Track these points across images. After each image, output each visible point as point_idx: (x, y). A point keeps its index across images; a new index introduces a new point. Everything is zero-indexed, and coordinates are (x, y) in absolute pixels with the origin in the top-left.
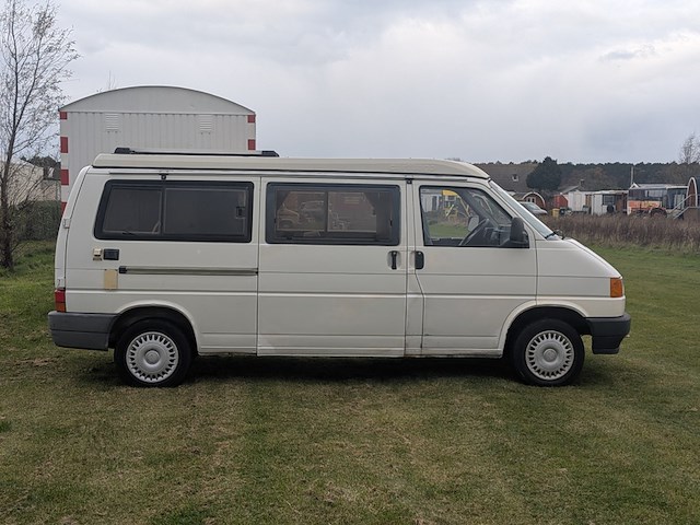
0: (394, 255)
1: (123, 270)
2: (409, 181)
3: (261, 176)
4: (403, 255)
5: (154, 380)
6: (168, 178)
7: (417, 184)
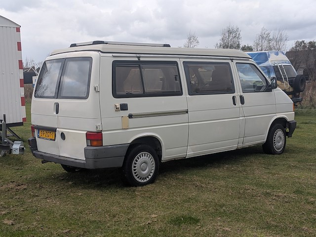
0: (234, 98)
1: (130, 116)
2: (232, 60)
3: (180, 58)
4: (237, 97)
5: (145, 180)
6: (142, 59)
7: (235, 61)
